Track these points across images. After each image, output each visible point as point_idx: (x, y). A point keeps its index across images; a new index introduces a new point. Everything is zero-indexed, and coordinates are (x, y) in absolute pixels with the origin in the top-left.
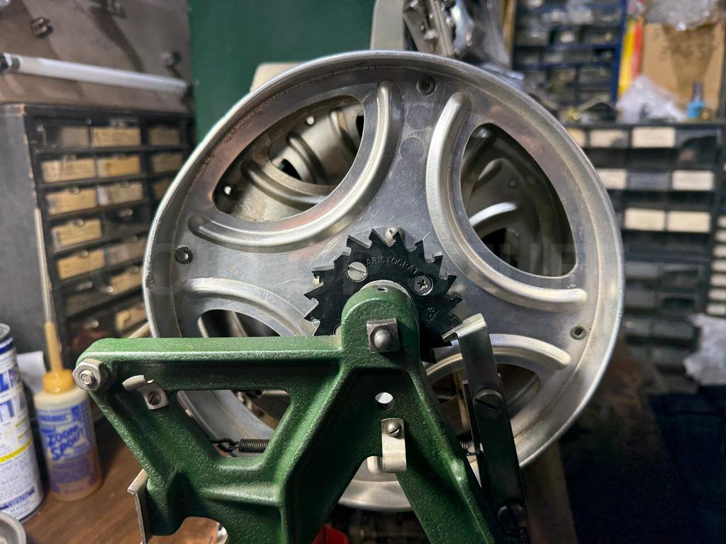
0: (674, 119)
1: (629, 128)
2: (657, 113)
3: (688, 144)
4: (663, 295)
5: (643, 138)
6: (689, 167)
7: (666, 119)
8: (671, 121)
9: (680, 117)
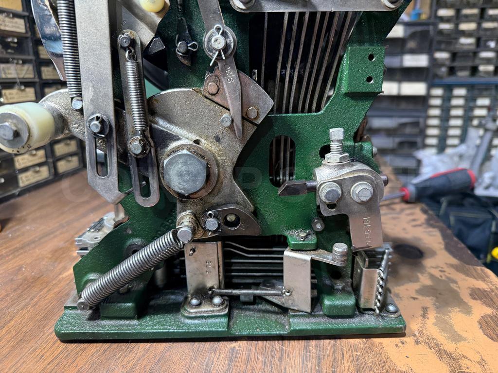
0: (403, 20)
3: (413, 36)
4: (398, 140)
6: (413, 52)
9: (406, 19)
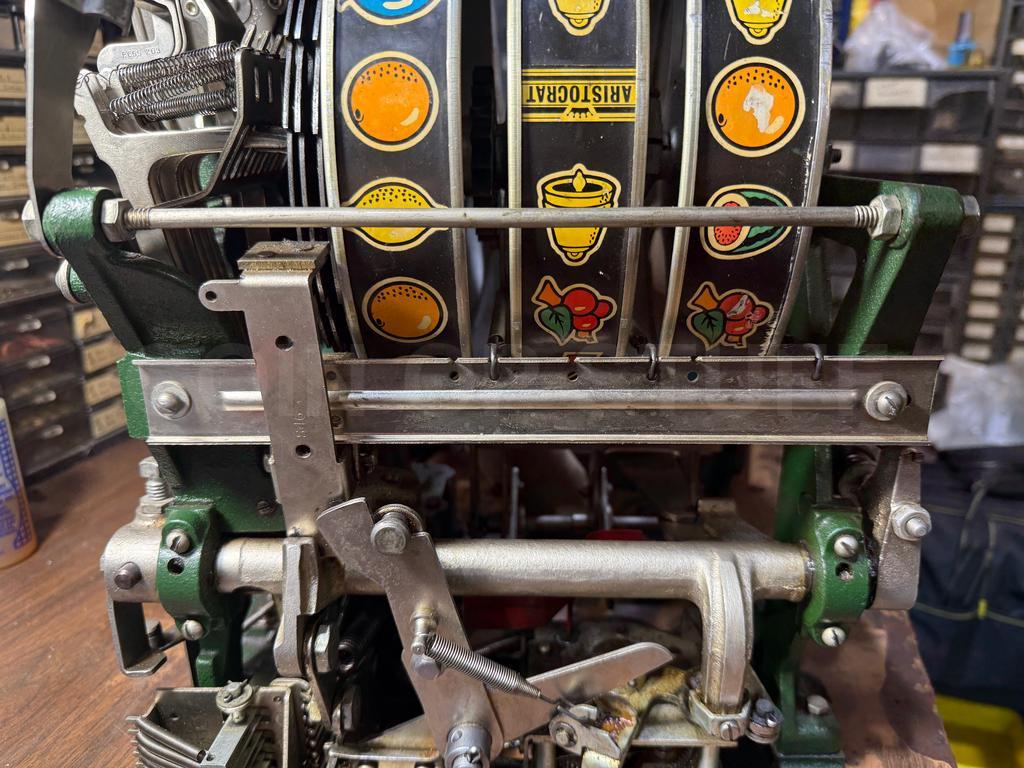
0: (928, 65)
1: (861, 80)
2: (901, 57)
3: (946, 103)
5: (881, 94)
6: (945, 139)
7: (916, 64)
8: (923, 68)
9: (936, 63)
